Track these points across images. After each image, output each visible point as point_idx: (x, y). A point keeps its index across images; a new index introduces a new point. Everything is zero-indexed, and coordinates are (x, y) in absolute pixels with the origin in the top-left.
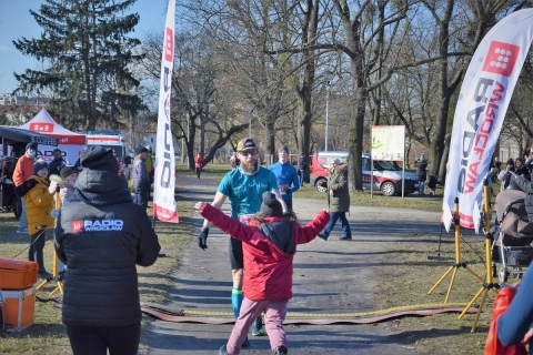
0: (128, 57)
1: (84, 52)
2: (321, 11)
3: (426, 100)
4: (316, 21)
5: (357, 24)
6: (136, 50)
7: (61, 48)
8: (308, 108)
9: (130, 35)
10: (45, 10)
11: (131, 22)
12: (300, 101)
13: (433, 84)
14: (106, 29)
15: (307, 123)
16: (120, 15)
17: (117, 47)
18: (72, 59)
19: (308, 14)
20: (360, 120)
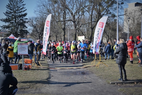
0: (25, 22)
1: (15, 21)
2: (67, 12)
3: (88, 30)
4: (66, 15)
5: (74, 16)
6: (27, 21)
7: (10, 20)
8: (65, 33)
9: (25, 17)
10: (7, 12)
11: (25, 15)
12: (63, 31)
13: (89, 27)
14: (20, 16)
15: (64, 35)
16: (23, 13)
17: (22, 20)
18: (13, 23)
19: (64, 13)
20: (76, 35)
